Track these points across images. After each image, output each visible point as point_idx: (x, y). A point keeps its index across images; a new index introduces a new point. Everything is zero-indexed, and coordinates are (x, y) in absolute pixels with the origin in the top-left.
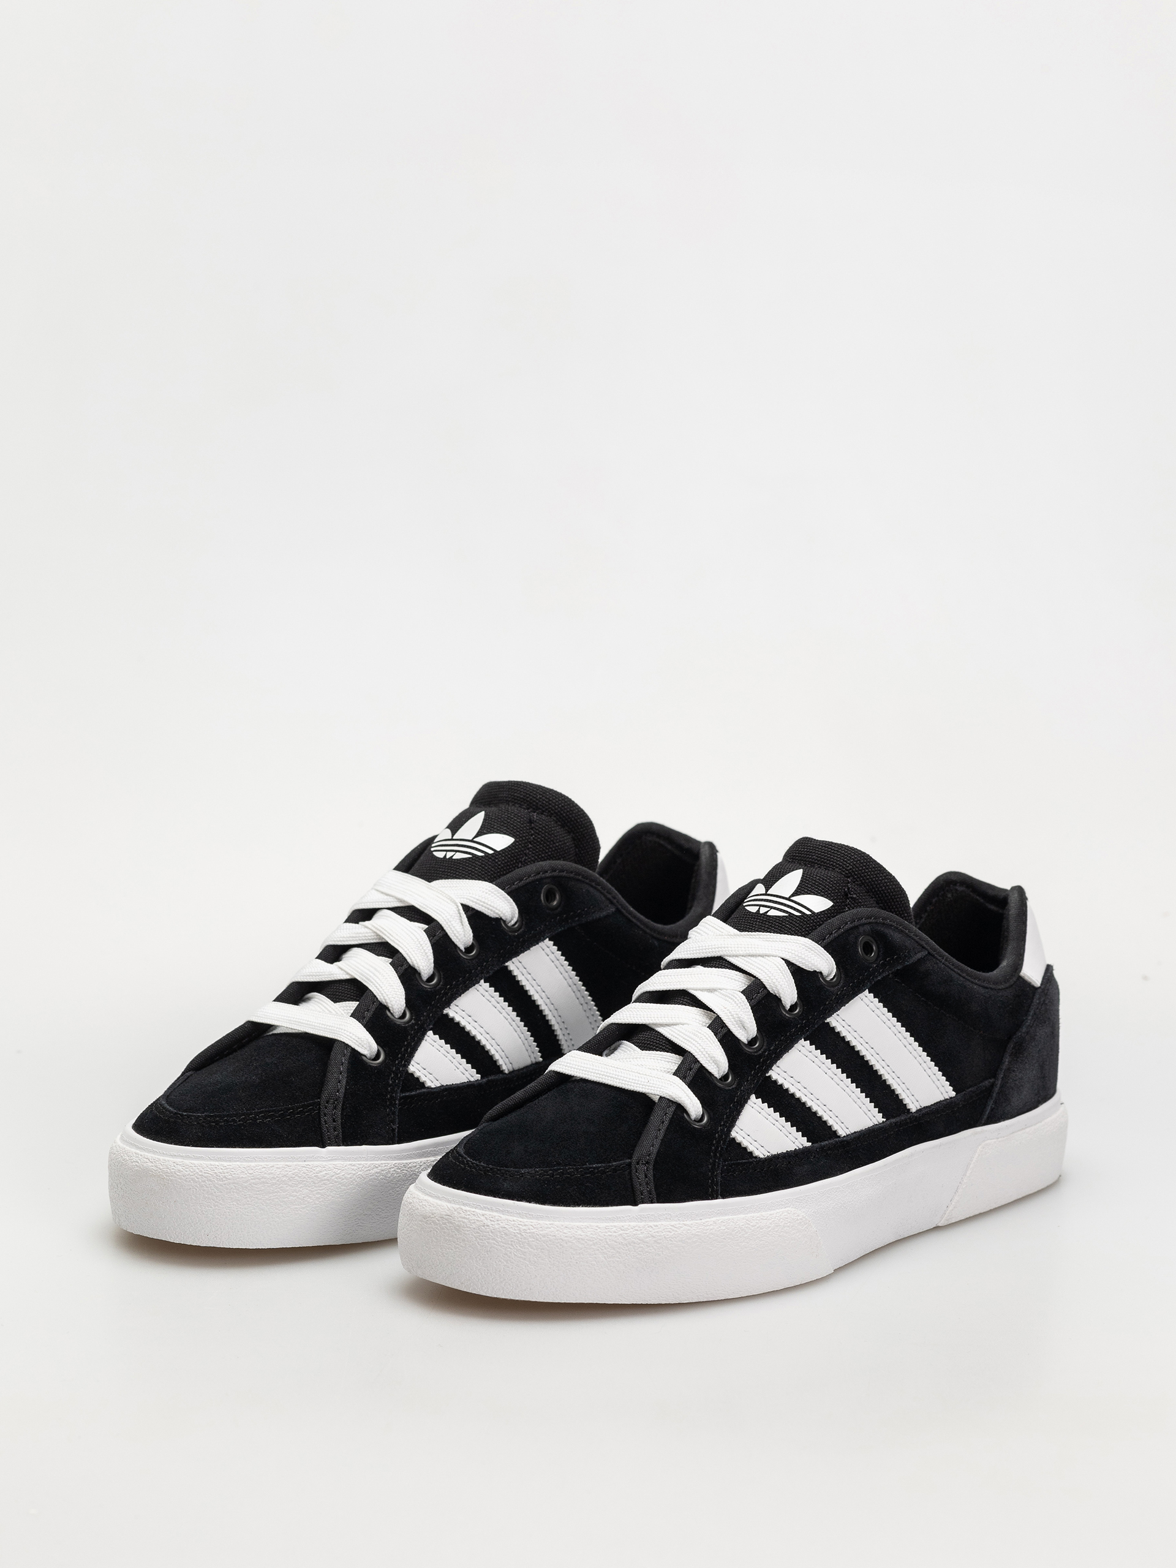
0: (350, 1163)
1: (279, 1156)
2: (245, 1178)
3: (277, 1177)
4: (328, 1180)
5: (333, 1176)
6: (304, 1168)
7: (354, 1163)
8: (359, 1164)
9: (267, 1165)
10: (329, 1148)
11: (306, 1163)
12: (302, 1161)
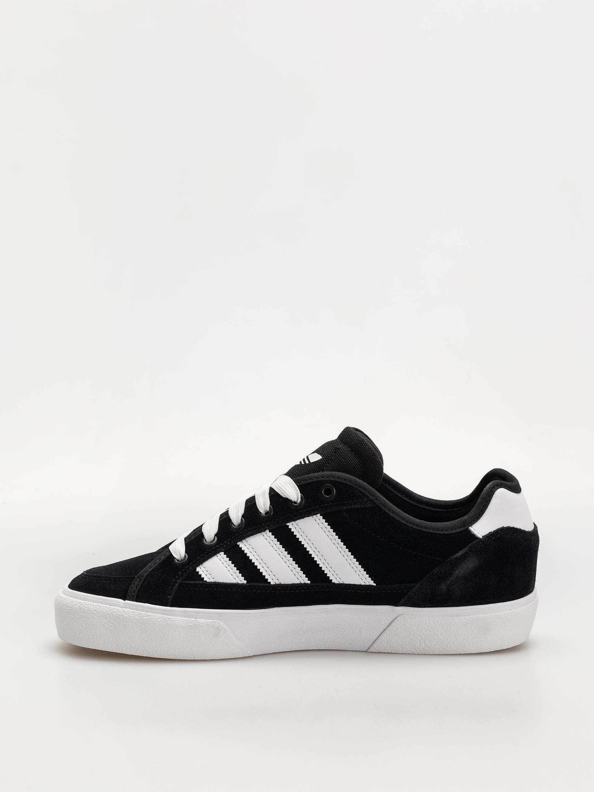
0: (133, 611)
1: (97, 600)
2: (76, 608)
3: (91, 610)
4: (117, 617)
5: (121, 616)
6: (107, 609)
7: (135, 611)
8: (137, 612)
9: (88, 603)
10: (126, 601)
11: (111, 607)
12: (109, 605)
